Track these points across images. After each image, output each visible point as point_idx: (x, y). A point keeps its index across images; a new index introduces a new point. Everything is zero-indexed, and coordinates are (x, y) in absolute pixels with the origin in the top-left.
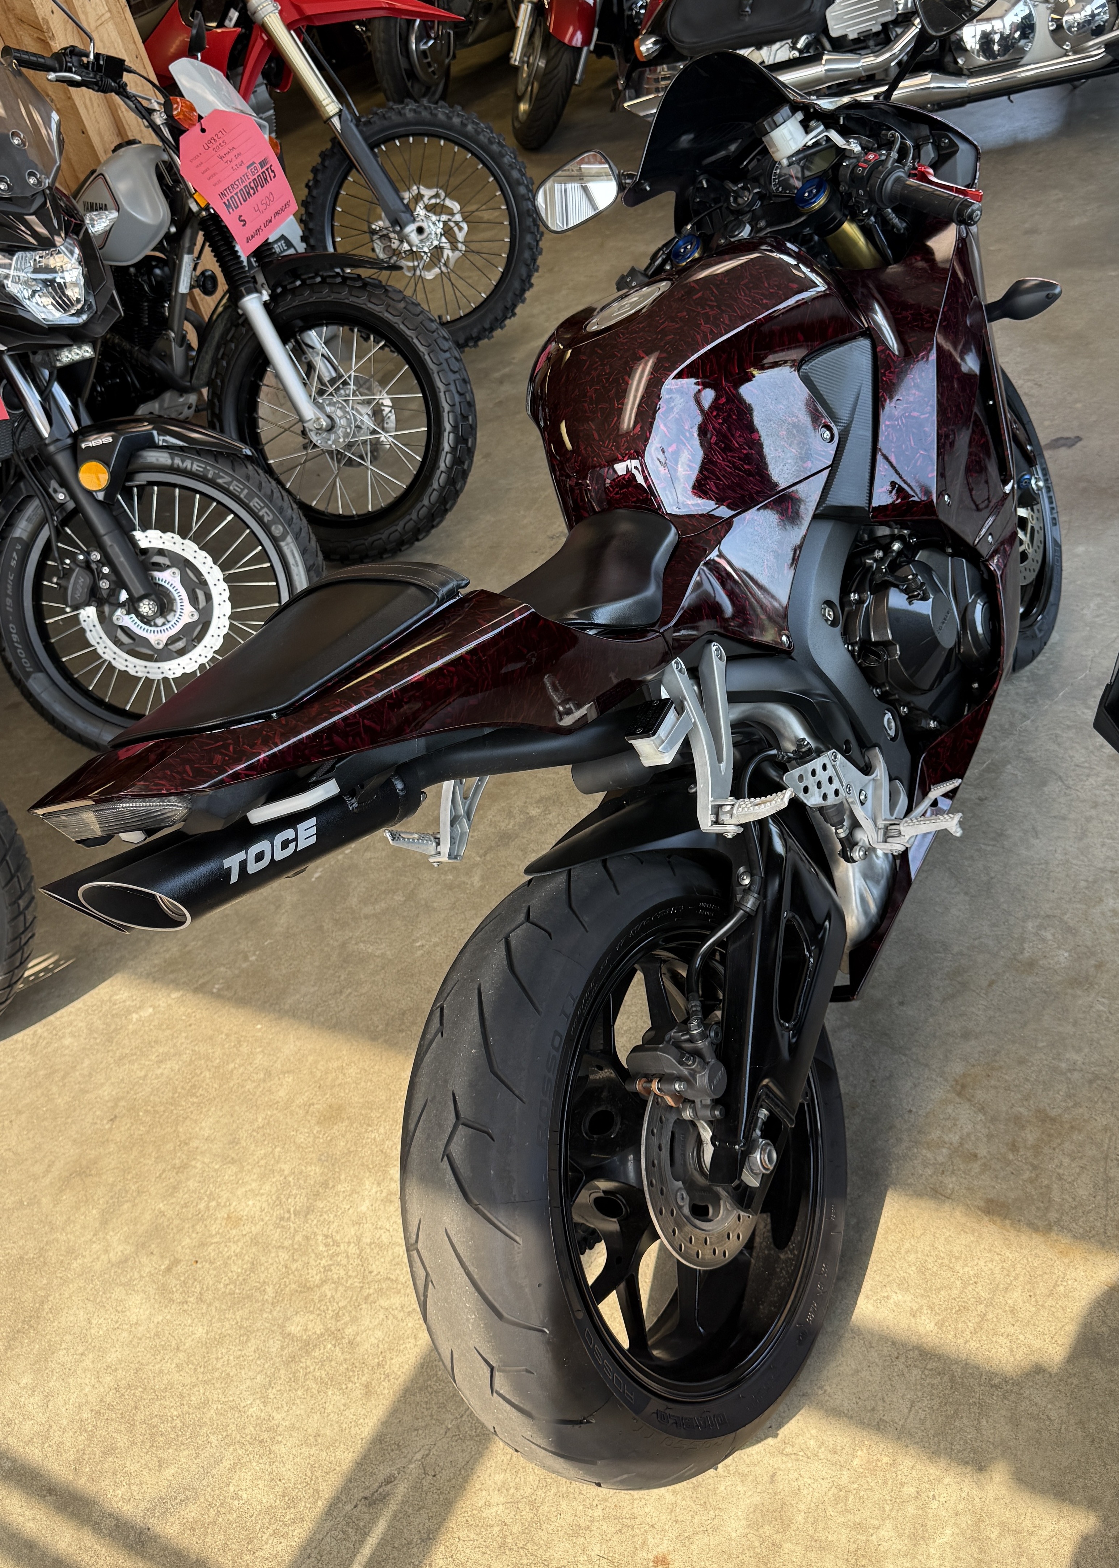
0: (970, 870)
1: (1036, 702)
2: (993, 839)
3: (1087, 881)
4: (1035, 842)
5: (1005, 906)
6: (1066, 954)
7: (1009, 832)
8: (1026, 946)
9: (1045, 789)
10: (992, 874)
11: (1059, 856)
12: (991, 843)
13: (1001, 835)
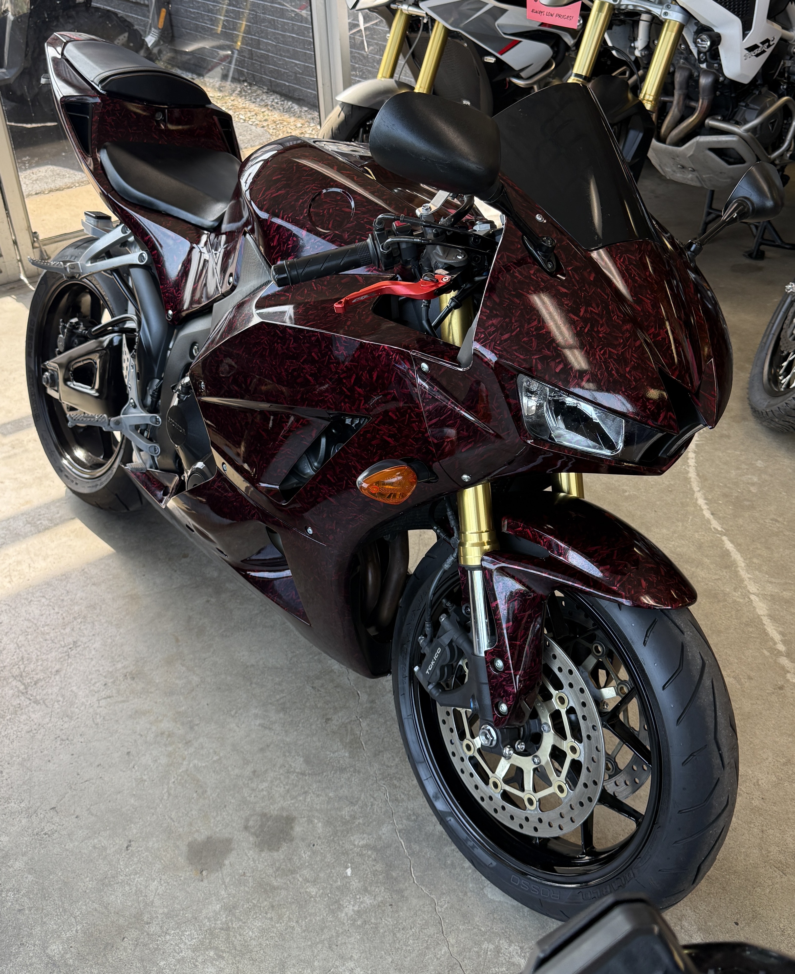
0: (270, 678)
1: (408, 819)
2: (284, 703)
3: (197, 725)
4: (258, 722)
5: (223, 676)
6: (157, 681)
7: (281, 715)
8: (184, 668)
9: (302, 759)
10: (254, 686)
11: (233, 725)
12: (282, 701)
13: (283, 709)
